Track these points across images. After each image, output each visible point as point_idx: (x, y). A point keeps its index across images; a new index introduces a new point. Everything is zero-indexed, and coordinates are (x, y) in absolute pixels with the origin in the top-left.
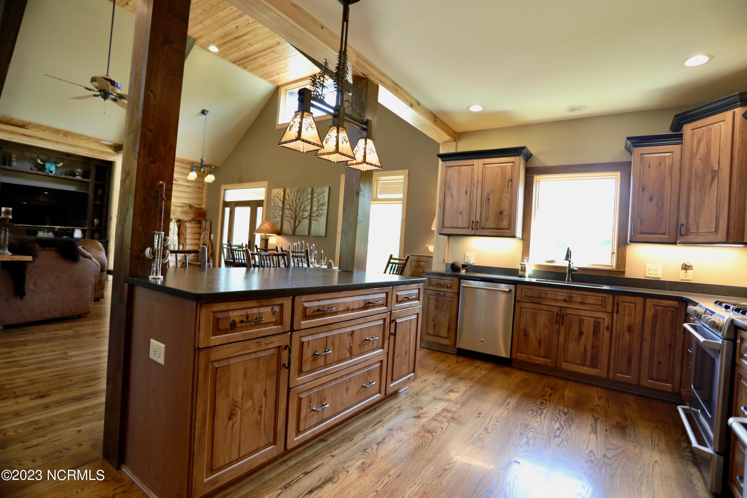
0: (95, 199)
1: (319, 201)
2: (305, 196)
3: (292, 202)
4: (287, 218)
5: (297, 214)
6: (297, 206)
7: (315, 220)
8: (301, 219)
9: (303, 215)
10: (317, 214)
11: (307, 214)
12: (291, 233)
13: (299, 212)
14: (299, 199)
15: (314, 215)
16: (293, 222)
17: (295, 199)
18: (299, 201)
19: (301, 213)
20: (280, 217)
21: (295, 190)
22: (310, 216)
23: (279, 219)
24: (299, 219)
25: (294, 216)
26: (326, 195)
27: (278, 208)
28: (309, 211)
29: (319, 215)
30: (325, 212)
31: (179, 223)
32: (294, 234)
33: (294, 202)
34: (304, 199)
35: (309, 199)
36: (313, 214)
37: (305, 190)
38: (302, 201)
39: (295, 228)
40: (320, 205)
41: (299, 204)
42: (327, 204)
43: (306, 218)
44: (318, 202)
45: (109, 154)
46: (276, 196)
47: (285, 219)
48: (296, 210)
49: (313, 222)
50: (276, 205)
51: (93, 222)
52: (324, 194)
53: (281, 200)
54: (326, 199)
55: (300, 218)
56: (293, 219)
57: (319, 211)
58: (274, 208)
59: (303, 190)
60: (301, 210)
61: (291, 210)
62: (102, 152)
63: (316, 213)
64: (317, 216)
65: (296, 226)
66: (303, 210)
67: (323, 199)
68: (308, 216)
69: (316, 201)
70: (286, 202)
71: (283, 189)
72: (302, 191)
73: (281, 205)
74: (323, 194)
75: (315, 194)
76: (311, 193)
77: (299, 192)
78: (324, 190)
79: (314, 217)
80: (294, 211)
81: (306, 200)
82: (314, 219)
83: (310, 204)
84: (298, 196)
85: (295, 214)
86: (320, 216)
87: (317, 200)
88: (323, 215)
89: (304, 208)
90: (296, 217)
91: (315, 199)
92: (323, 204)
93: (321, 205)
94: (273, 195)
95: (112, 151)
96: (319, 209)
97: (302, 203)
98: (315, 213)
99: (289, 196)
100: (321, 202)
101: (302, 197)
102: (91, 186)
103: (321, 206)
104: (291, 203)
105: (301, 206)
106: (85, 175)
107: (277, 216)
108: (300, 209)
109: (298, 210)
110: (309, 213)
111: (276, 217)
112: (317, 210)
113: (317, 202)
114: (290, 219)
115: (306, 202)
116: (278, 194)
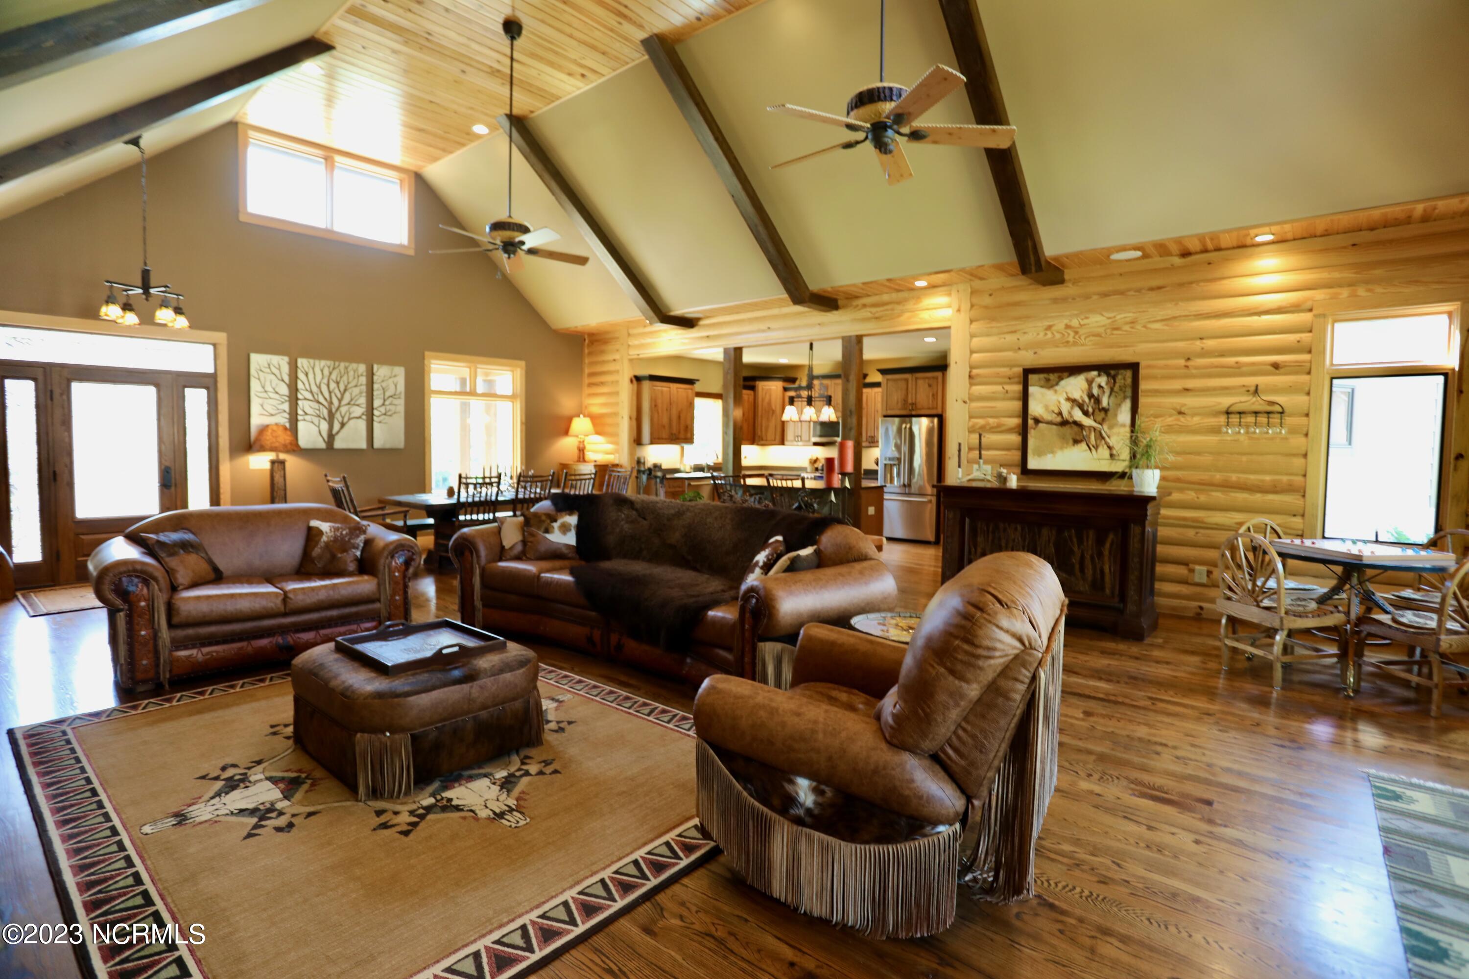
1: (385, 389)
2: (351, 379)
3: (319, 387)
4: (307, 418)
5: (334, 410)
6: (333, 395)
7: (380, 422)
8: (346, 420)
9: (349, 412)
10: (385, 412)
11: (360, 411)
12: (322, 444)
13: (340, 407)
14: (338, 383)
16: (324, 426)
17: (325, 381)
18: (338, 386)
19: (343, 410)
20: (287, 415)
21: (322, 363)
22: (367, 414)
24: (340, 419)
25: (325, 412)
27: (275, 396)
28: (366, 406)
29: (389, 413)
30: (401, 409)
32: (329, 447)
33: (324, 386)
34: (348, 383)
35: (362, 385)
36: (376, 411)
37: (349, 367)
38: (345, 386)
39: (331, 436)
40: (388, 397)
41: (336, 391)
42: (405, 397)
43: (360, 417)
46: (267, 370)
48: (331, 403)
49: (375, 424)
50: (268, 389)
53: (283, 380)
54: (402, 388)
55: (343, 418)
56: (324, 419)
57: (388, 408)
59: (346, 367)
60: (344, 402)
61: (316, 401)
63: (383, 410)
64: (385, 414)
65: (331, 432)
66: (349, 404)
67: (393, 387)
68: (363, 415)
69: (378, 390)
70: (300, 386)
71: (287, 359)
72: (341, 367)
73: (283, 391)
74: (392, 379)
75: (377, 377)
76: (365, 374)
77: (332, 369)
78: (396, 372)
79: (378, 417)
80: (327, 404)
81: (356, 386)
82: (378, 419)
83: (365, 395)
84: (334, 376)
85: (328, 409)
86: (390, 416)
87: (381, 389)
88: (399, 414)
89: (352, 400)
90: (331, 415)
91: (377, 386)
92: (395, 395)
93: (391, 396)
94: (253, 366)
96: (388, 403)
97: (345, 390)
98: (379, 409)
99: (307, 375)
100: (390, 393)
101: (345, 378)
103: (392, 399)
104: (315, 389)
105: (343, 395)
107: (273, 412)
108: (340, 401)
109: (335, 402)
110: (365, 410)
111: (270, 415)
112: (383, 404)
113: (383, 391)
114: (316, 420)
115: (356, 391)
116: (272, 367)
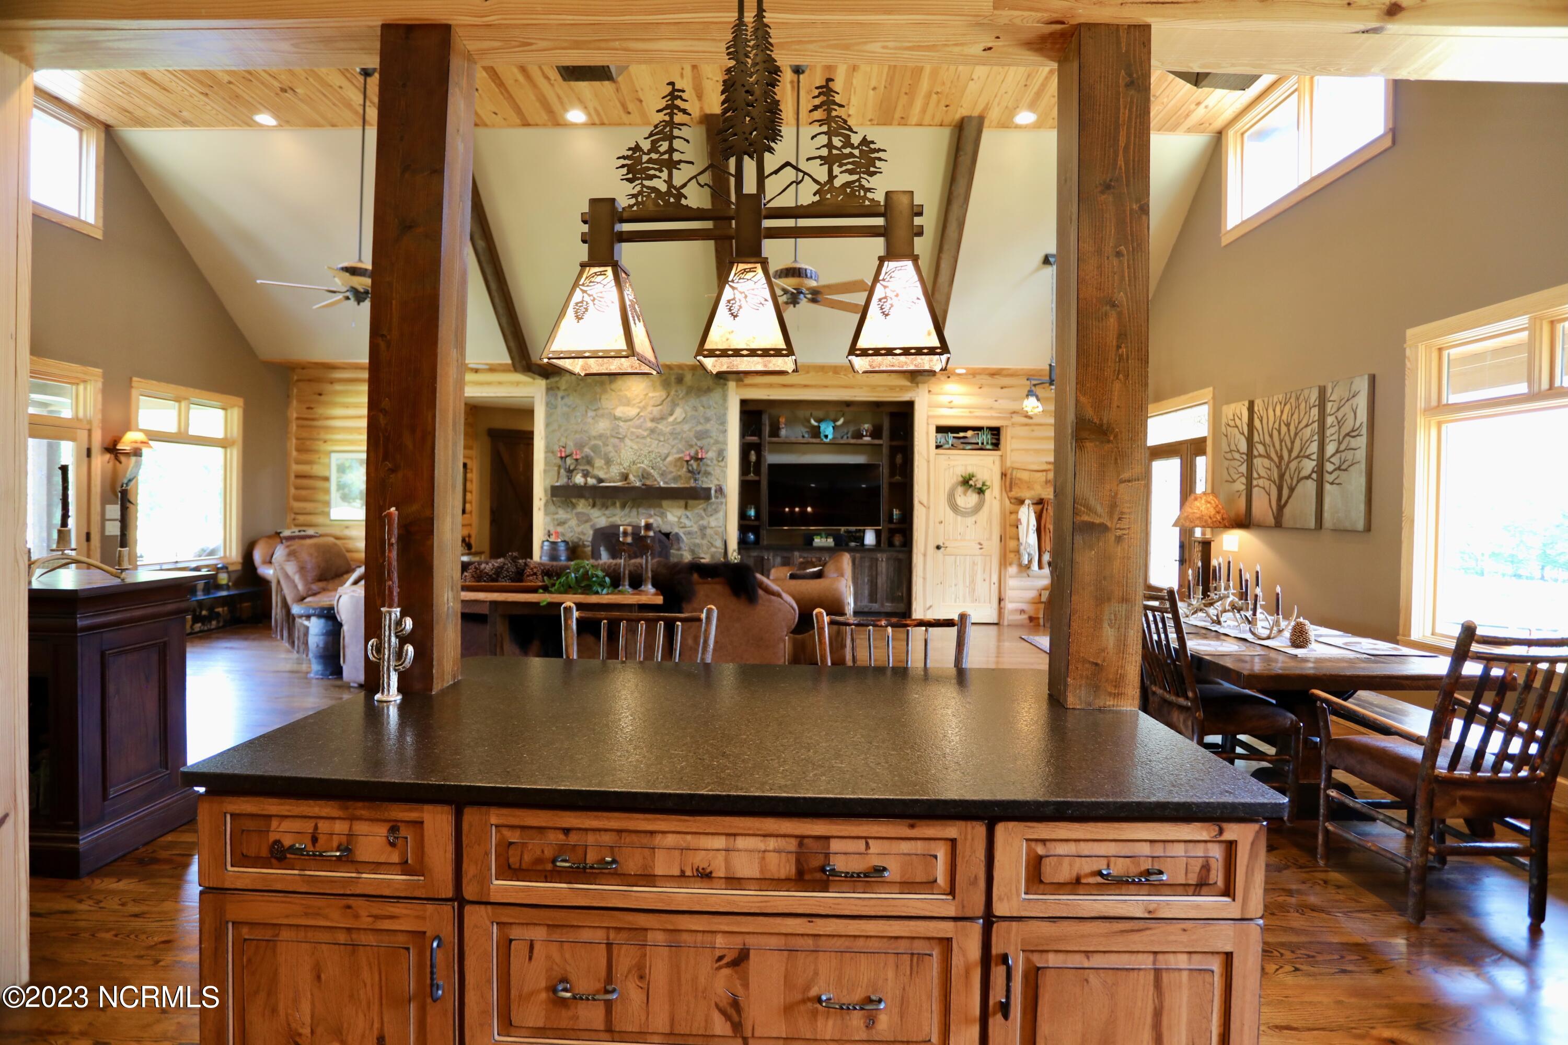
0: (892, 474)
1: (1340, 423)
2: (1302, 415)
3: (1271, 436)
4: (1261, 482)
5: (1284, 467)
6: (1283, 444)
7: (1332, 483)
8: (1295, 481)
9: (1299, 470)
10: (1337, 462)
11: (1309, 466)
12: (1271, 520)
13: (1289, 462)
14: (1288, 425)
15: (1329, 467)
16: (1274, 492)
17: (1277, 425)
18: (1289, 430)
19: (1293, 465)
20: (1244, 480)
21: (1275, 400)
22: (1320, 470)
23: (1240, 485)
24: (1289, 481)
25: (1276, 476)
26: (1362, 402)
27: (1237, 456)
28: (1314, 457)
29: (1343, 467)
30: (1361, 455)
31: (1040, 507)
32: (1279, 524)
33: (1275, 433)
34: (1299, 423)
35: (1313, 422)
36: (1328, 464)
37: (1302, 397)
38: (1296, 428)
39: (1281, 508)
40: (1344, 438)
41: (1287, 439)
42: (1364, 431)
43: (1309, 477)
44: (1340, 428)
45: (903, 389)
46: (1232, 423)
47: (1255, 483)
48: (1281, 458)
49: (1327, 487)
50: (1233, 447)
51: (892, 514)
52: (1354, 401)
53: (1243, 434)
54: (1362, 416)
55: (1292, 479)
56: (1274, 482)
57: (1343, 455)
58: (1229, 456)
59: (1298, 399)
60: (1294, 454)
61: (1268, 457)
62: (892, 388)
63: (1336, 459)
64: (1339, 468)
65: (1283, 501)
66: (1297, 457)
67: (1352, 414)
68: (1313, 471)
69: (1332, 426)
70: (1256, 438)
71: (1247, 403)
72: (1293, 400)
73: (1243, 447)
74: (1350, 402)
75: (1329, 405)
76: (1317, 402)
77: (1285, 405)
78: (1355, 388)
79: (1331, 473)
80: (1276, 459)
81: (1307, 426)
82: (1329, 478)
83: (1316, 437)
84: (1285, 417)
85: (1279, 467)
86: (1346, 470)
87: (1335, 423)
88: (1357, 466)
89: (1302, 450)
90: (1281, 476)
91: (1330, 420)
92: (1353, 431)
93: (1348, 435)
94: (1224, 421)
95: (908, 384)
96: (1343, 447)
97: (1296, 434)
98: (1332, 460)
99: (1261, 421)
100: (1346, 428)
101: (1296, 416)
102: (885, 451)
103: (1348, 438)
104: (1268, 439)
105: (1293, 443)
106: (876, 433)
107: (1235, 477)
108: (1290, 452)
109: (1285, 454)
110: (1315, 463)
111: (1234, 481)
112: (1337, 451)
113: (1337, 427)
114: (1267, 484)
115: (1308, 431)
116: (1236, 418)
